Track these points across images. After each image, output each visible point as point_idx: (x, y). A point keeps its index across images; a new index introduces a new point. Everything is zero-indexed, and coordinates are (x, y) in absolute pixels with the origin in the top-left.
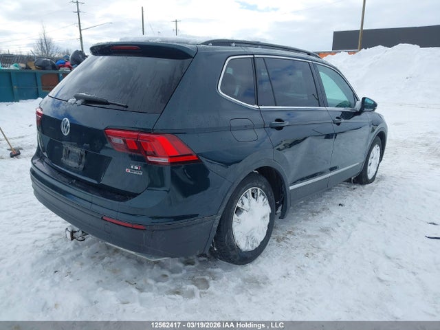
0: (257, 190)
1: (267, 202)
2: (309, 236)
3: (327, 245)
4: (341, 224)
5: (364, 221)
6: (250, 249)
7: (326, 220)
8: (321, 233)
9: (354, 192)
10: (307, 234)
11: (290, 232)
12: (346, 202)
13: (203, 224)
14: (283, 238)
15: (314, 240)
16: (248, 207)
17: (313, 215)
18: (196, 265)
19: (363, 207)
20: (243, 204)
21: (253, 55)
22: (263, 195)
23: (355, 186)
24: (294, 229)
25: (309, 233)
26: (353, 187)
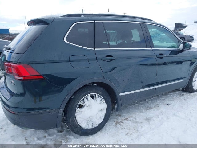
0: (95, 95)
1: (104, 101)
2: (137, 122)
3: (143, 129)
4: (160, 117)
5: (176, 116)
6: (90, 127)
7: (152, 113)
8: (144, 121)
9: (181, 97)
10: (136, 121)
11: (126, 119)
12: (172, 103)
13: (50, 113)
14: (121, 122)
15: (138, 125)
16: (88, 104)
17: (147, 109)
18: (63, 133)
19: (182, 107)
20: (84, 103)
21: (95, 21)
22: (101, 97)
23: (184, 94)
24: (130, 117)
25: (138, 120)
26: (183, 94)
